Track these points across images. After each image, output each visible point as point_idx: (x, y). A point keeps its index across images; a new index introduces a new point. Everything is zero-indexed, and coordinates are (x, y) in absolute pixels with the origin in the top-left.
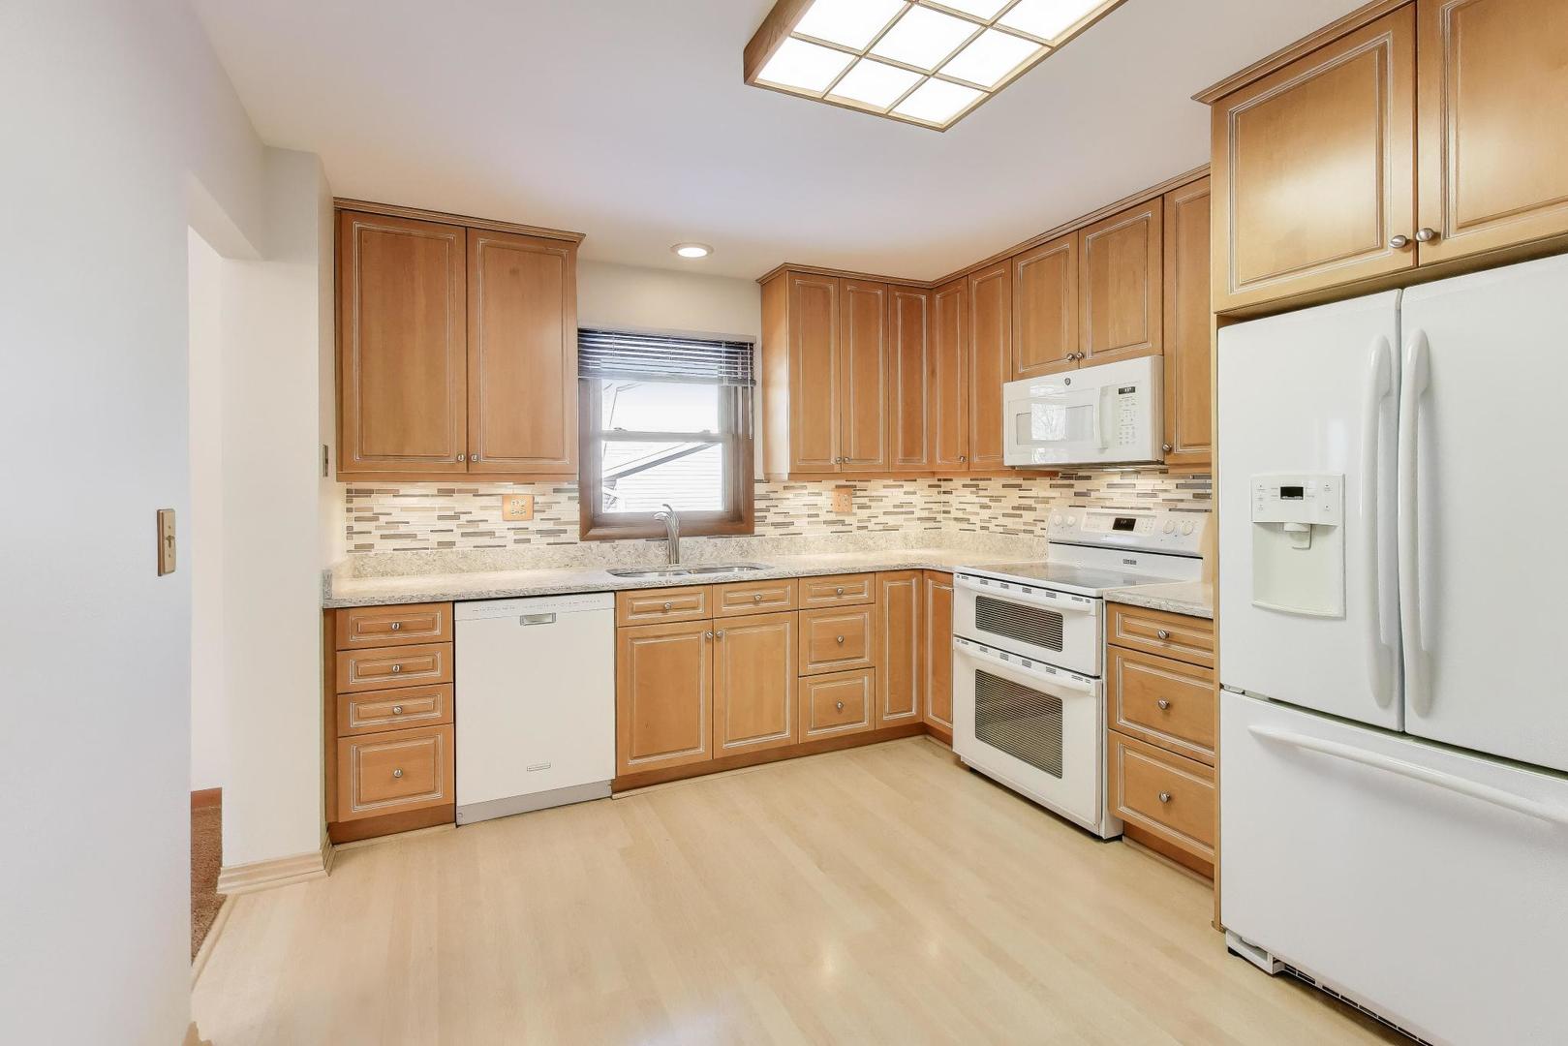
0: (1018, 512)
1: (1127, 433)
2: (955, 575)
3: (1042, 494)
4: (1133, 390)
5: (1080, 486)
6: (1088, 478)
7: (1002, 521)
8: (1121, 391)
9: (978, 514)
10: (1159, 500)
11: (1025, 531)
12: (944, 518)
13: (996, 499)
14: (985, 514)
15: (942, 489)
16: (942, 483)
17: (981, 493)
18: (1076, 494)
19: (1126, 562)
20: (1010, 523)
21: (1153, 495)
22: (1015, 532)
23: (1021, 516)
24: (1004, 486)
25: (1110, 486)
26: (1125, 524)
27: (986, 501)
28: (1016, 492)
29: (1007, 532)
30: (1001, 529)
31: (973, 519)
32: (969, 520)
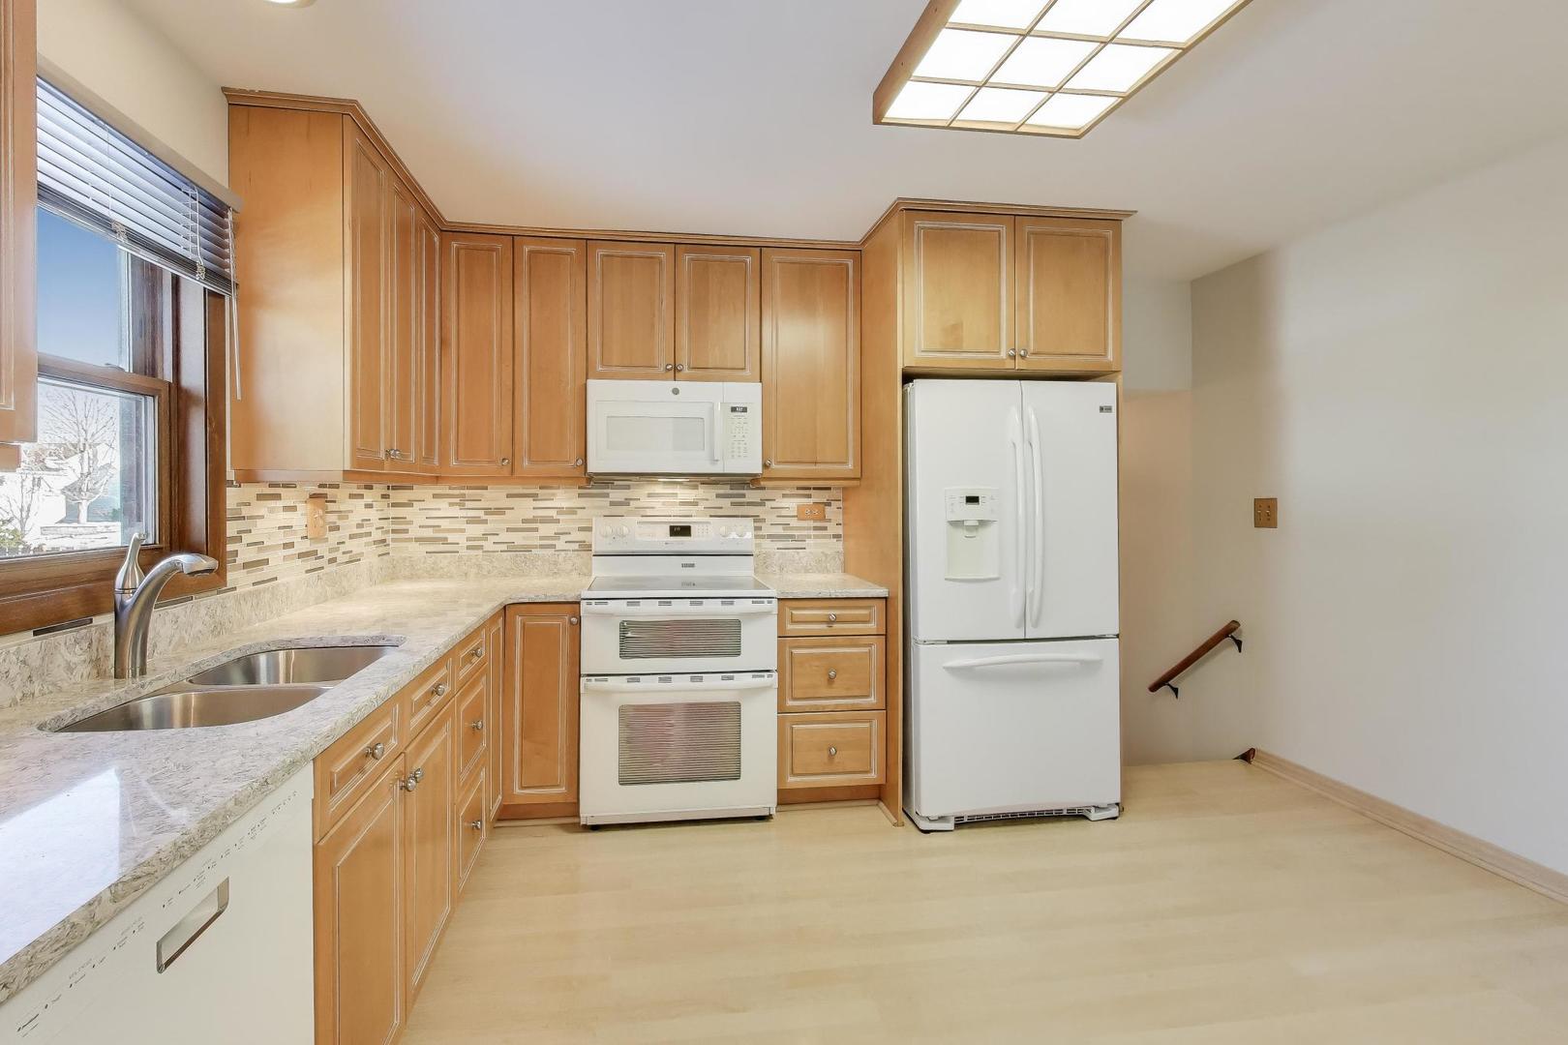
0: (534, 525)
1: (739, 448)
2: (583, 603)
3: (565, 505)
4: (745, 410)
5: (616, 495)
6: (628, 487)
7: (505, 537)
8: (734, 409)
9: (463, 531)
10: (701, 507)
11: (542, 547)
12: (394, 540)
13: (500, 511)
14: (477, 530)
15: (391, 501)
16: (391, 492)
17: (468, 504)
18: (612, 504)
19: (685, 566)
20: (518, 539)
21: (695, 504)
22: (528, 549)
23: (536, 530)
24: (509, 496)
25: (650, 495)
26: (683, 531)
27: (481, 514)
28: (529, 502)
29: (512, 548)
30: (504, 547)
31: (451, 538)
32: (446, 539)
